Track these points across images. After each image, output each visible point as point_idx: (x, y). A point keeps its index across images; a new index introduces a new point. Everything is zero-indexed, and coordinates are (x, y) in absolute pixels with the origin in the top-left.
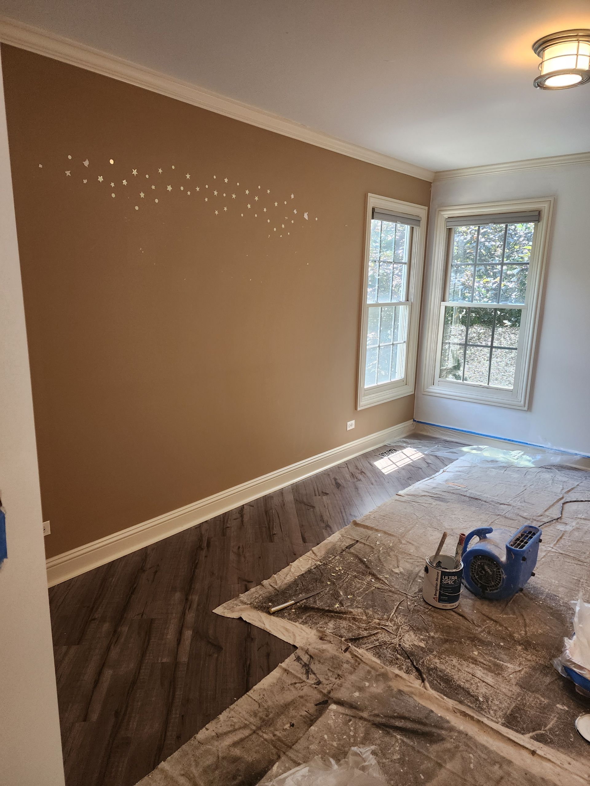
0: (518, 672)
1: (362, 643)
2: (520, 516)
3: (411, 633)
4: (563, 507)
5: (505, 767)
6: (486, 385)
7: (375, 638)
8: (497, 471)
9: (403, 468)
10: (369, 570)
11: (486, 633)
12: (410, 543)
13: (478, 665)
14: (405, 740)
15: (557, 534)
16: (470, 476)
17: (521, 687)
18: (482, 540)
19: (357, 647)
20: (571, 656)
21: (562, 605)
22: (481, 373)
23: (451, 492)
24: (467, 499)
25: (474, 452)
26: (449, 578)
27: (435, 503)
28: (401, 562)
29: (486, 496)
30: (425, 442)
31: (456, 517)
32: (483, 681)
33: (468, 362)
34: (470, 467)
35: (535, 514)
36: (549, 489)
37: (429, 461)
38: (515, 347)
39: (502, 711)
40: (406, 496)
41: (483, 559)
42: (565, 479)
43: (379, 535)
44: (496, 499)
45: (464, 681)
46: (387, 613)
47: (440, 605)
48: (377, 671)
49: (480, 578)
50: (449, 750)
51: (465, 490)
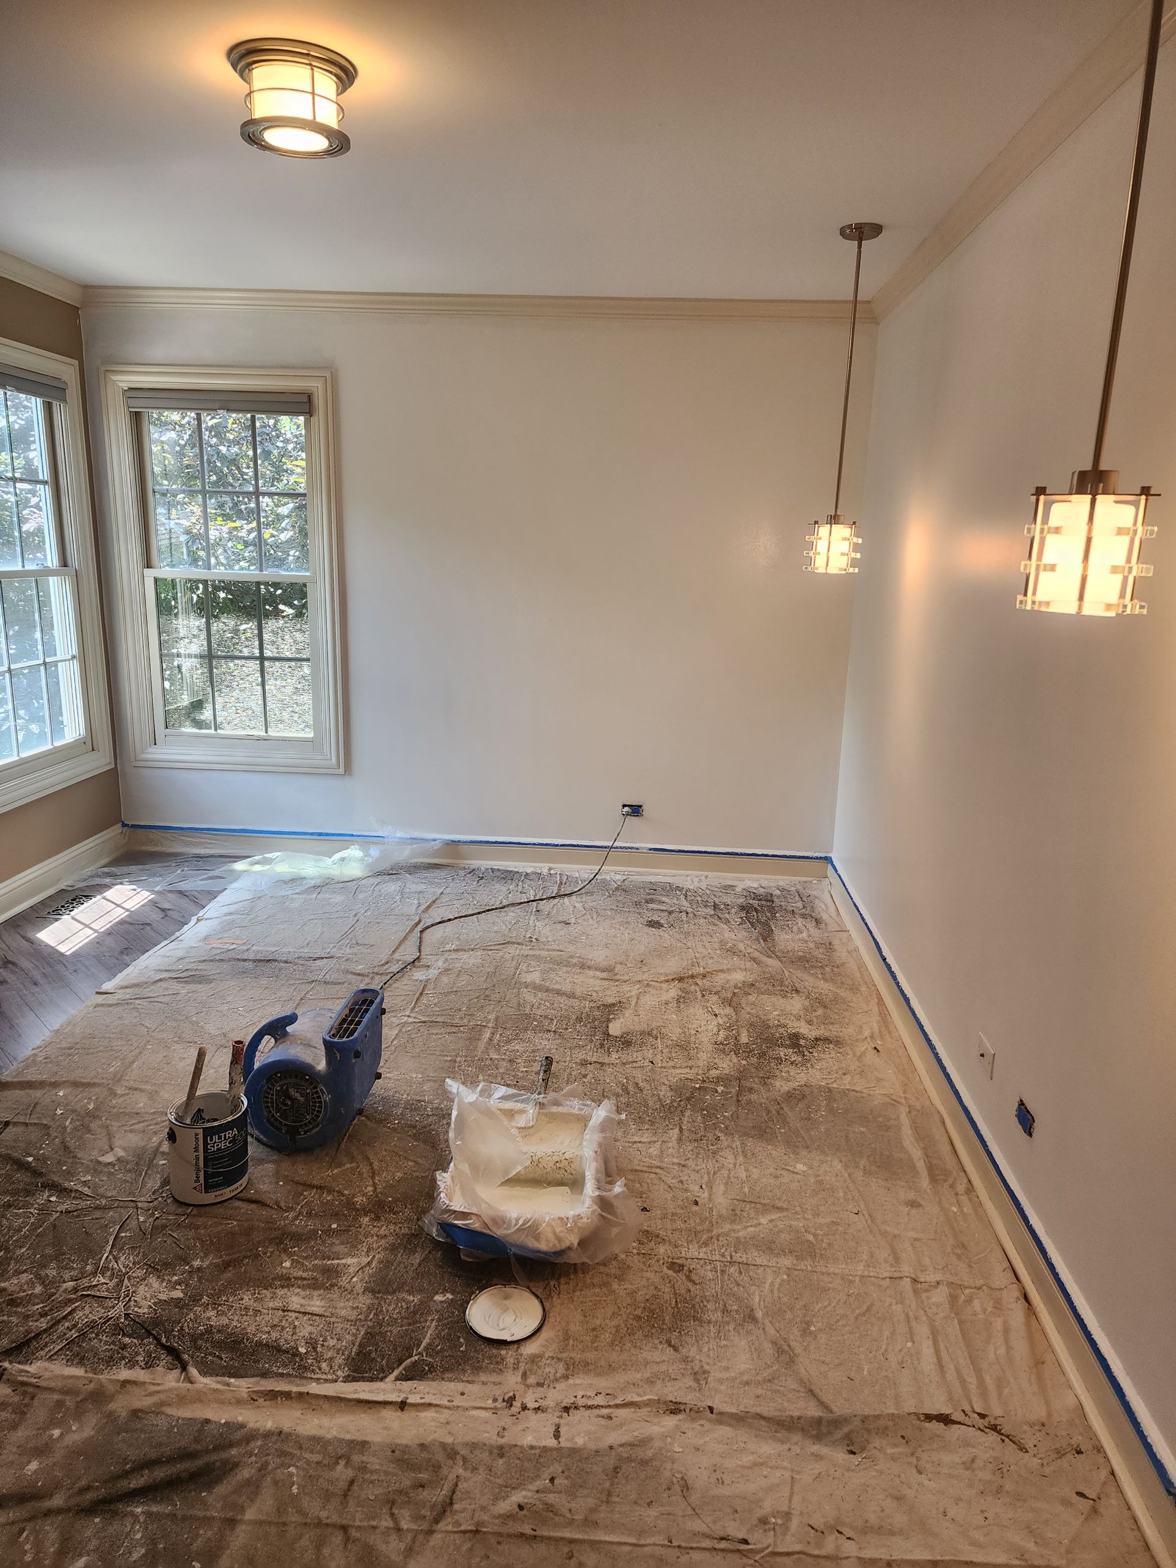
0: (365, 1266)
1: (36, 1348)
2: (352, 973)
3: (153, 1280)
4: (420, 938)
5: (356, 1458)
6: (263, 733)
7: (67, 1324)
8: (304, 896)
9: (109, 933)
10: (40, 1180)
11: (304, 1217)
12: (136, 1089)
13: (293, 1286)
14: (154, 1508)
15: (414, 988)
16: (253, 918)
17: (373, 1292)
18: (279, 1042)
19: (25, 1363)
20: (447, 1202)
21: (430, 1113)
22: (250, 712)
23: (217, 958)
24: (250, 965)
25: (257, 868)
26: (220, 1138)
27: (183, 990)
28: (117, 1136)
29: (288, 950)
30: (155, 867)
31: (232, 1007)
32: (305, 1313)
33: (219, 690)
34: (252, 900)
35: (376, 963)
36: (396, 911)
37: (166, 906)
38: (305, 656)
39: (343, 1354)
40: (120, 991)
41: (285, 1078)
42: (421, 887)
43: (61, 1093)
44: (306, 952)
45: (267, 1329)
46: (93, 1258)
47: (210, 1197)
48: (77, 1393)
49: (284, 1115)
50: (248, 1482)
51: (245, 948)
